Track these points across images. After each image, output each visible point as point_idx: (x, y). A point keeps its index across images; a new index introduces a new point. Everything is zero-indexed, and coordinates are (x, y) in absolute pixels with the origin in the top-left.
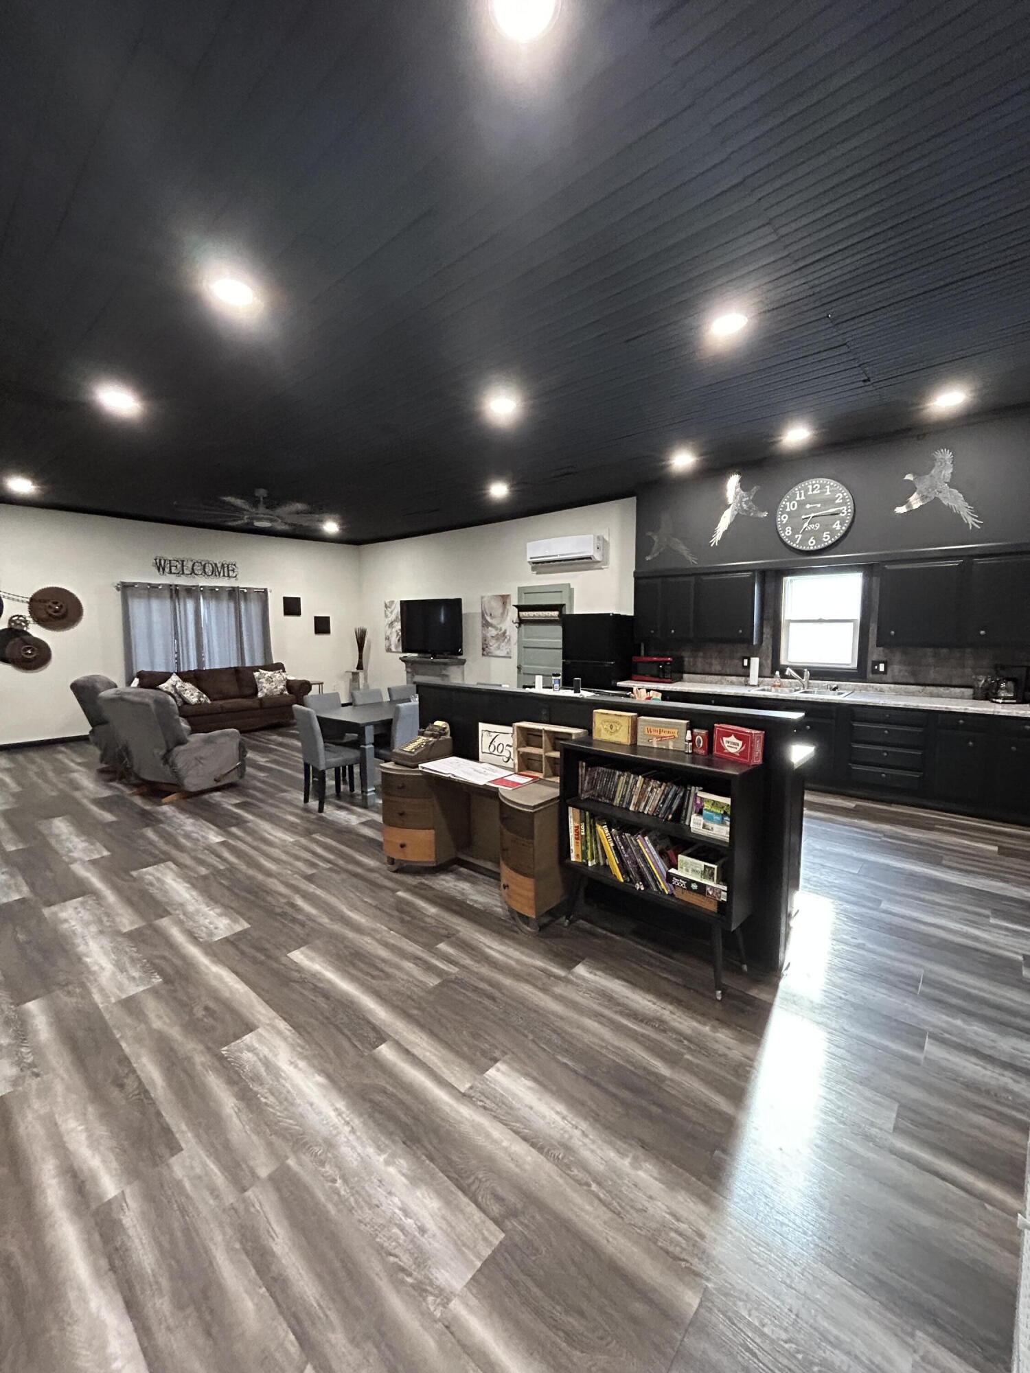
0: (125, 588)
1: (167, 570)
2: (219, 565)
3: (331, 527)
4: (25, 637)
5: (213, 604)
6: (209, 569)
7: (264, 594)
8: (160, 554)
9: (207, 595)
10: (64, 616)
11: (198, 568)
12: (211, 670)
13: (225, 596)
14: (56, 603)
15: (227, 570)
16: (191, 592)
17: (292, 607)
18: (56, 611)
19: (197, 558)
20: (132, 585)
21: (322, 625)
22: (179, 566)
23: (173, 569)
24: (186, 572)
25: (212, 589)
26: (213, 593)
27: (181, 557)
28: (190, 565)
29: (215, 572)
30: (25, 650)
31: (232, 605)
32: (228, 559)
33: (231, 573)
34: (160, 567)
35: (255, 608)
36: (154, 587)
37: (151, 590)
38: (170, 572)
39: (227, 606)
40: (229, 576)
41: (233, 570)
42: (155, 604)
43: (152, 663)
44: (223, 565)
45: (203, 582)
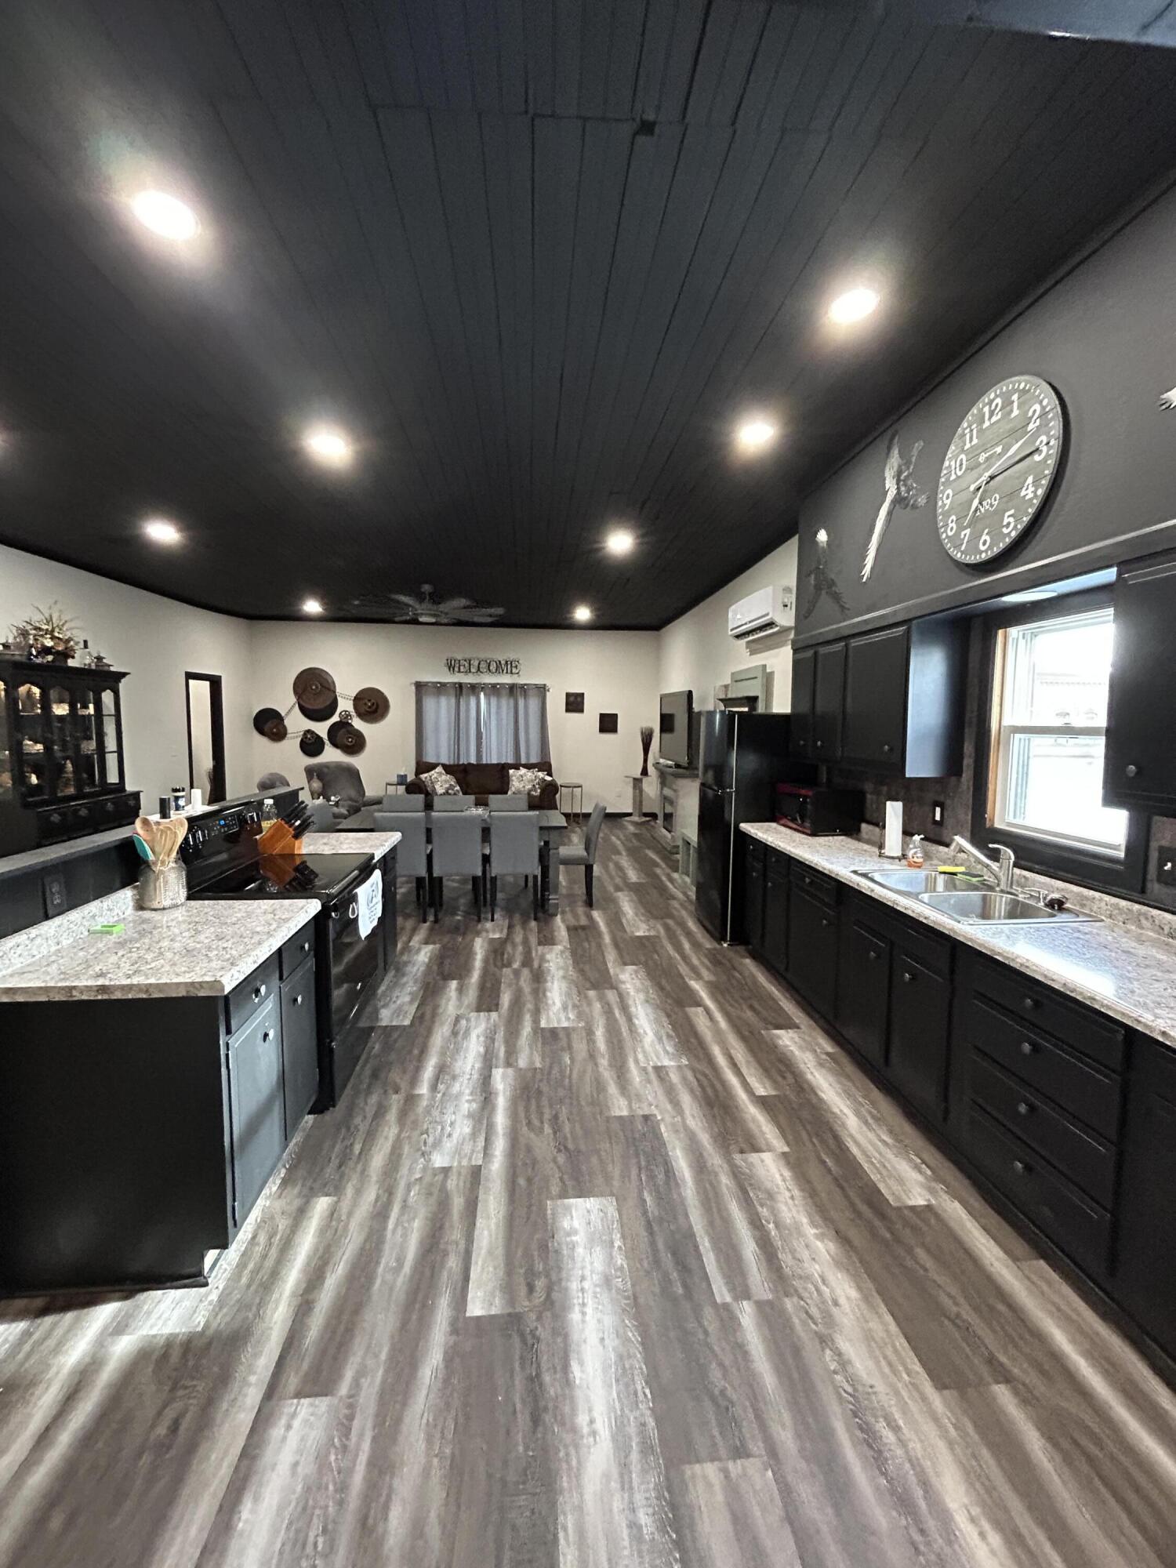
0: (419, 686)
1: (456, 669)
2: (503, 662)
3: (583, 614)
4: (349, 728)
5: (494, 700)
6: (493, 667)
7: (542, 690)
8: (450, 655)
9: (487, 691)
10: (375, 711)
11: (483, 665)
12: (487, 765)
13: (505, 692)
14: (369, 701)
15: (510, 666)
16: (474, 689)
17: (575, 703)
18: (370, 707)
19: (482, 656)
20: (426, 684)
21: (608, 723)
22: (467, 665)
23: (462, 668)
24: (473, 670)
25: (494, 686)
26: (494, 690)
27: (467, 656)
28: (476, 663)
29: (500, 668)
30: (347, 739)
31: (512, 702)
32: (512, 656)
33: (514, 670)
34: (451, 666)
35: (534, 703)
36: (443, 685)
37: (440, 688)
38: (459, 671)
39: (506, 703)
40: (511, 673)
41: (516, 667)
42: (443, 701)
43: (438, 756)
44: (507, 662)
45: (489, 679)
